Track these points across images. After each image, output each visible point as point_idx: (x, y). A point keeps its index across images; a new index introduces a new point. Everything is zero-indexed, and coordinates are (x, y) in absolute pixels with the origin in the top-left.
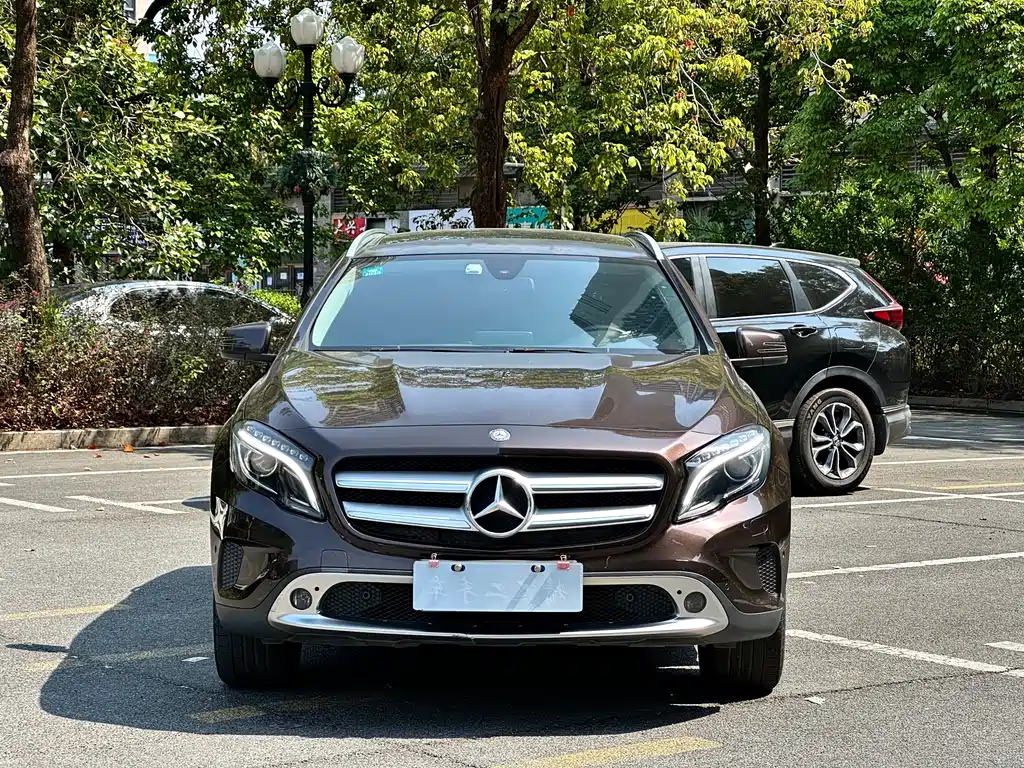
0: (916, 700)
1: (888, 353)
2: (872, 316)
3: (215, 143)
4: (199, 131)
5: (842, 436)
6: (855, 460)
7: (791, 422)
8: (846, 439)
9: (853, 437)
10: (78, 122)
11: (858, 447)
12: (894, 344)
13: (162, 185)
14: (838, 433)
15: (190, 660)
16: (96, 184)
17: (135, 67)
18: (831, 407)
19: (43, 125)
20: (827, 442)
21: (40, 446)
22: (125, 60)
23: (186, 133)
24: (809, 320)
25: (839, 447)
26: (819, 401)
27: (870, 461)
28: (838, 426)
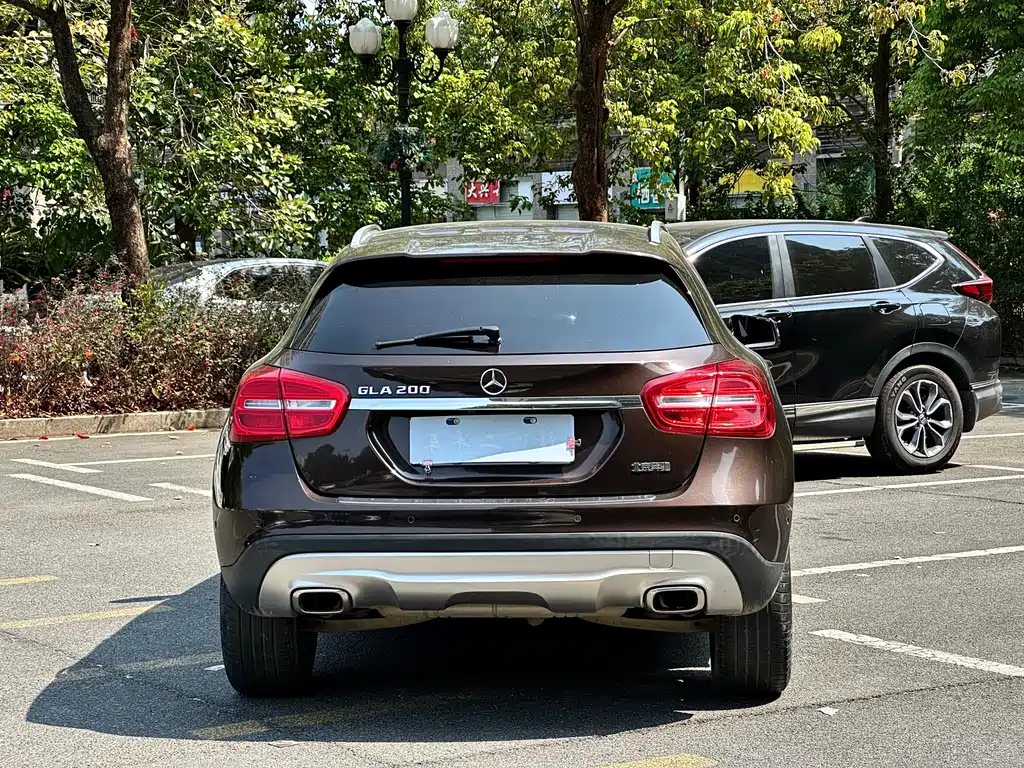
0: (933, 710)
1: (979, 327)
2: (960, 290)
3: (325, 116)
4: (309, 105)
5: (928, 413)
6: (942, 437)
7: (873, 401)
8: (932, 416)
9: (940, 414)
10: (191, 98)
11: (946, 424)
12: (987, 318)
13: (274, 160)
14: (924, 410)
15: (212, 668)
16: (208, 161)
17: (244, 42)
18: (916, 385)
19: (155, 103)
20: (912, 421)
21: (140, 428)
22: (234, 36)
23: (296, 107)
24: (893, 296)
25: (926, 425)
26: (904, 379)
27: (958, 438)
28: (924, 402)
